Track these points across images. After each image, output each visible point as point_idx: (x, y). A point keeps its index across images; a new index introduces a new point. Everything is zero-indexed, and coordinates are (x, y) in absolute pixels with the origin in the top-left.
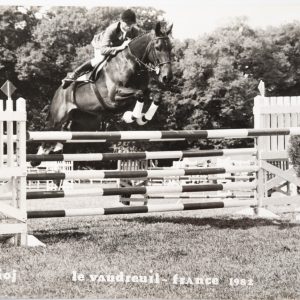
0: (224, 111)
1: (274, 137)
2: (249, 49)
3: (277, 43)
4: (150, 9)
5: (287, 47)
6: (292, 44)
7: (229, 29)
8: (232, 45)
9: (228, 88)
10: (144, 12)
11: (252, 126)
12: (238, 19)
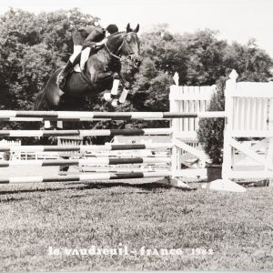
0: (148, 101)
1: (186, 119)
2: (169, 51)
3: (192, 47)
4: (88, 16)
5: (200, 51)
6: (204, 48)
7: (152, 34)
8: (154, 47)
9: (151, 83)
10: (83, 18)
11: (168, 110)
12: (159, 26)
